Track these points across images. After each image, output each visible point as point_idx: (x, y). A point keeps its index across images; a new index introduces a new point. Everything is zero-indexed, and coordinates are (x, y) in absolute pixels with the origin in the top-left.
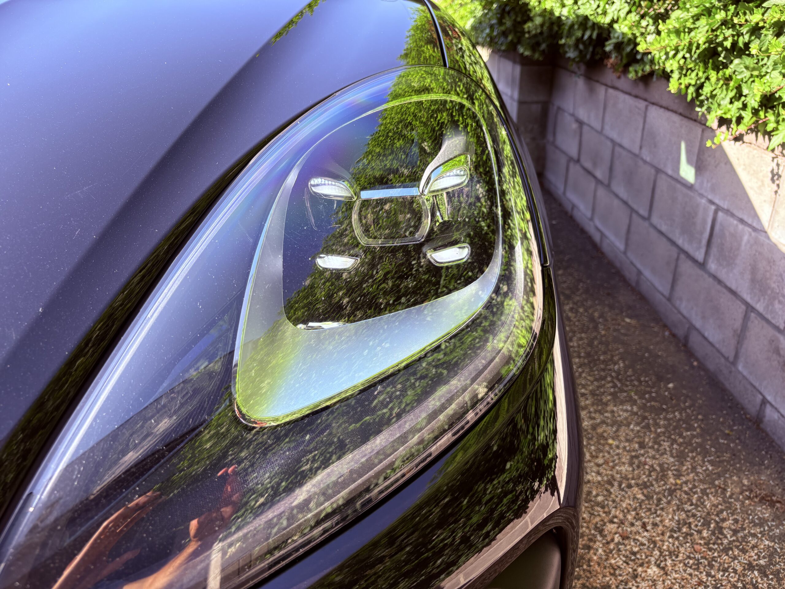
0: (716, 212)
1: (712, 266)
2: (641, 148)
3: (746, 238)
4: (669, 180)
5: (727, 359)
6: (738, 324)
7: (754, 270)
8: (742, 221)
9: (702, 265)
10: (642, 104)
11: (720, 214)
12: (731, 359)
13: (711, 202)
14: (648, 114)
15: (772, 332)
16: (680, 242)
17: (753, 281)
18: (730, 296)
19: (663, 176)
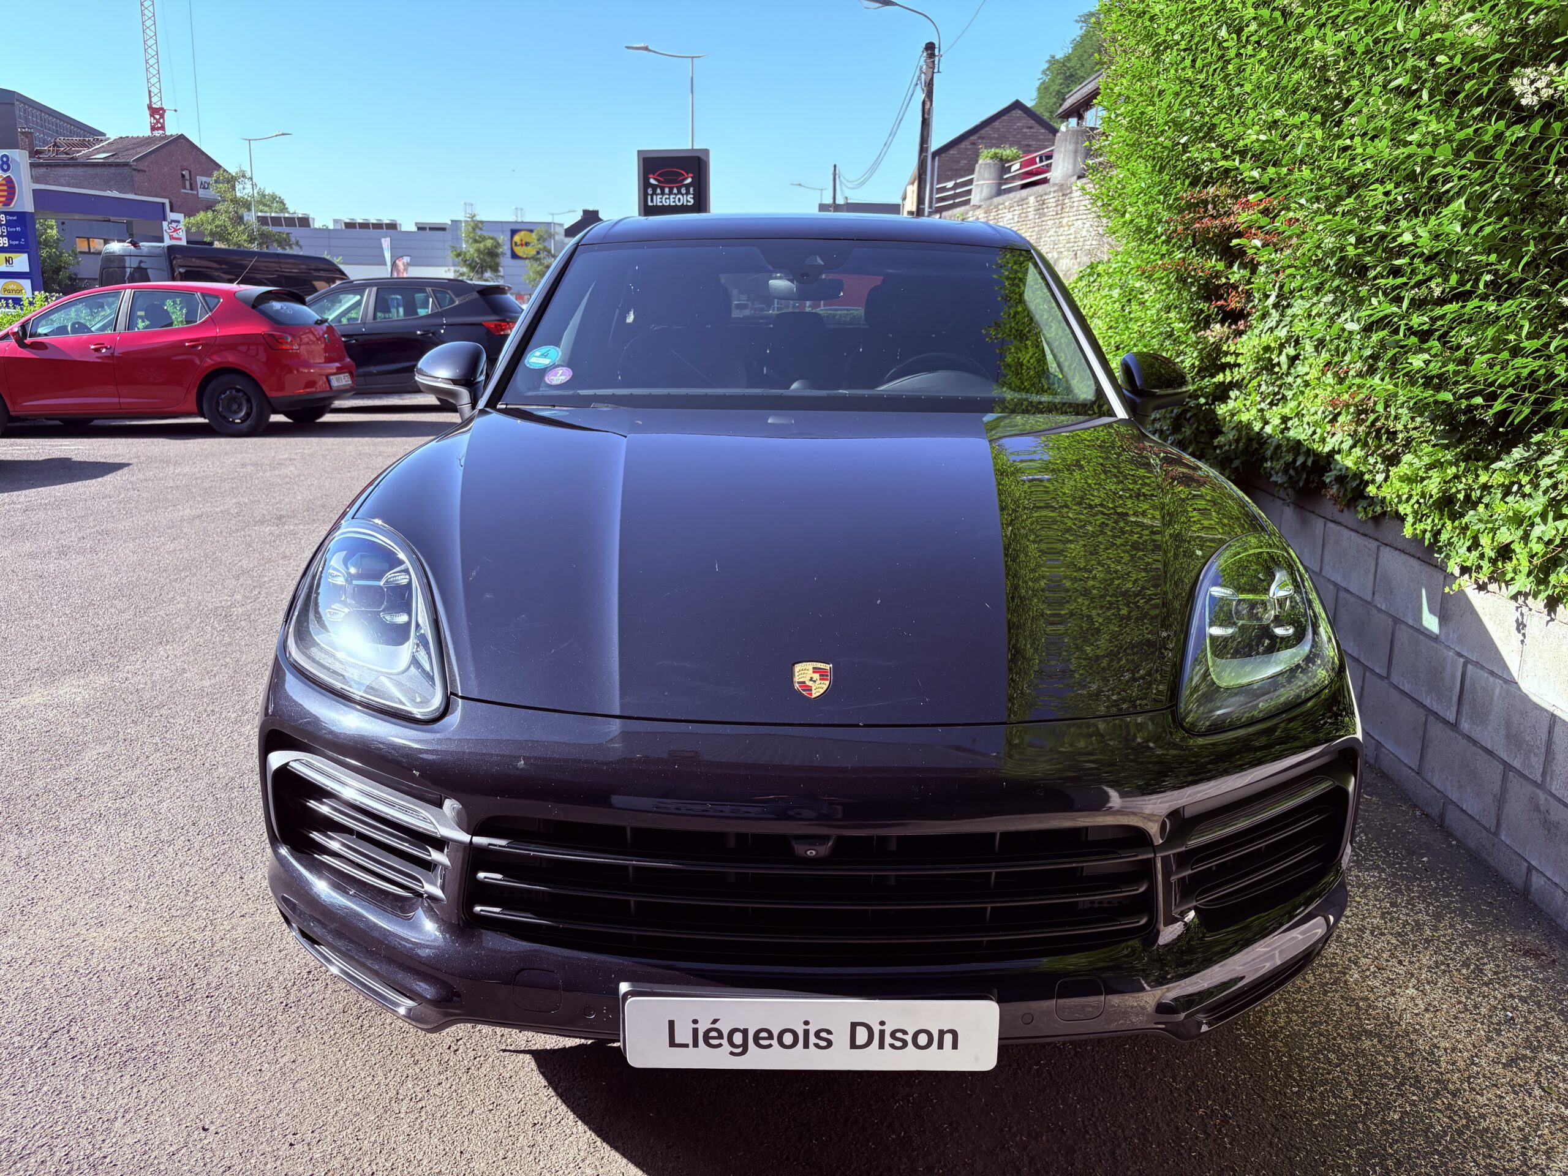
0: (1465, 665)
1: (1465, 726)
2: (1374, 594)
3: (1497, 691)
4: (1410, 631)
5: (1488, 830)
6: (1497, 788)
7: (1508, 724)
8: (1492, 673)
9: (1454, 726)
10: (1373, 545)
11: (1469, 667)
12: (1493, 830)
13: (1459, 655)
14: (1381, 556)
15: (1530, 788)
16: (1427, 702)
17: (1508, 736)
18: (1487, 757)
19: (1403, 627)
